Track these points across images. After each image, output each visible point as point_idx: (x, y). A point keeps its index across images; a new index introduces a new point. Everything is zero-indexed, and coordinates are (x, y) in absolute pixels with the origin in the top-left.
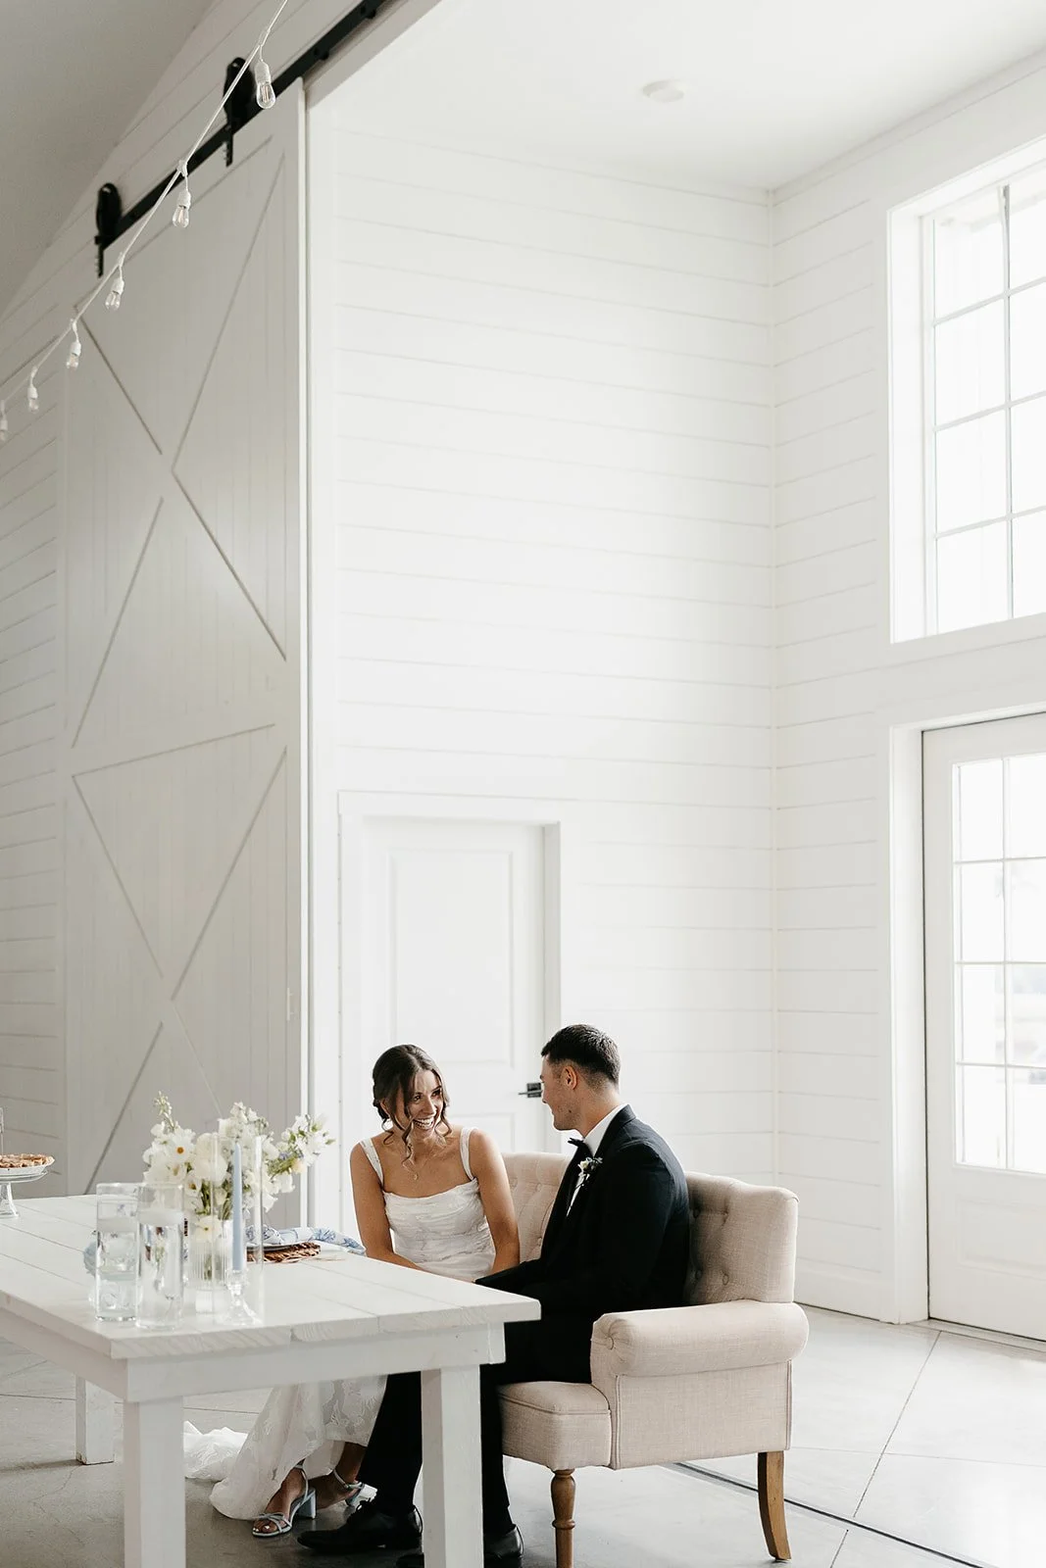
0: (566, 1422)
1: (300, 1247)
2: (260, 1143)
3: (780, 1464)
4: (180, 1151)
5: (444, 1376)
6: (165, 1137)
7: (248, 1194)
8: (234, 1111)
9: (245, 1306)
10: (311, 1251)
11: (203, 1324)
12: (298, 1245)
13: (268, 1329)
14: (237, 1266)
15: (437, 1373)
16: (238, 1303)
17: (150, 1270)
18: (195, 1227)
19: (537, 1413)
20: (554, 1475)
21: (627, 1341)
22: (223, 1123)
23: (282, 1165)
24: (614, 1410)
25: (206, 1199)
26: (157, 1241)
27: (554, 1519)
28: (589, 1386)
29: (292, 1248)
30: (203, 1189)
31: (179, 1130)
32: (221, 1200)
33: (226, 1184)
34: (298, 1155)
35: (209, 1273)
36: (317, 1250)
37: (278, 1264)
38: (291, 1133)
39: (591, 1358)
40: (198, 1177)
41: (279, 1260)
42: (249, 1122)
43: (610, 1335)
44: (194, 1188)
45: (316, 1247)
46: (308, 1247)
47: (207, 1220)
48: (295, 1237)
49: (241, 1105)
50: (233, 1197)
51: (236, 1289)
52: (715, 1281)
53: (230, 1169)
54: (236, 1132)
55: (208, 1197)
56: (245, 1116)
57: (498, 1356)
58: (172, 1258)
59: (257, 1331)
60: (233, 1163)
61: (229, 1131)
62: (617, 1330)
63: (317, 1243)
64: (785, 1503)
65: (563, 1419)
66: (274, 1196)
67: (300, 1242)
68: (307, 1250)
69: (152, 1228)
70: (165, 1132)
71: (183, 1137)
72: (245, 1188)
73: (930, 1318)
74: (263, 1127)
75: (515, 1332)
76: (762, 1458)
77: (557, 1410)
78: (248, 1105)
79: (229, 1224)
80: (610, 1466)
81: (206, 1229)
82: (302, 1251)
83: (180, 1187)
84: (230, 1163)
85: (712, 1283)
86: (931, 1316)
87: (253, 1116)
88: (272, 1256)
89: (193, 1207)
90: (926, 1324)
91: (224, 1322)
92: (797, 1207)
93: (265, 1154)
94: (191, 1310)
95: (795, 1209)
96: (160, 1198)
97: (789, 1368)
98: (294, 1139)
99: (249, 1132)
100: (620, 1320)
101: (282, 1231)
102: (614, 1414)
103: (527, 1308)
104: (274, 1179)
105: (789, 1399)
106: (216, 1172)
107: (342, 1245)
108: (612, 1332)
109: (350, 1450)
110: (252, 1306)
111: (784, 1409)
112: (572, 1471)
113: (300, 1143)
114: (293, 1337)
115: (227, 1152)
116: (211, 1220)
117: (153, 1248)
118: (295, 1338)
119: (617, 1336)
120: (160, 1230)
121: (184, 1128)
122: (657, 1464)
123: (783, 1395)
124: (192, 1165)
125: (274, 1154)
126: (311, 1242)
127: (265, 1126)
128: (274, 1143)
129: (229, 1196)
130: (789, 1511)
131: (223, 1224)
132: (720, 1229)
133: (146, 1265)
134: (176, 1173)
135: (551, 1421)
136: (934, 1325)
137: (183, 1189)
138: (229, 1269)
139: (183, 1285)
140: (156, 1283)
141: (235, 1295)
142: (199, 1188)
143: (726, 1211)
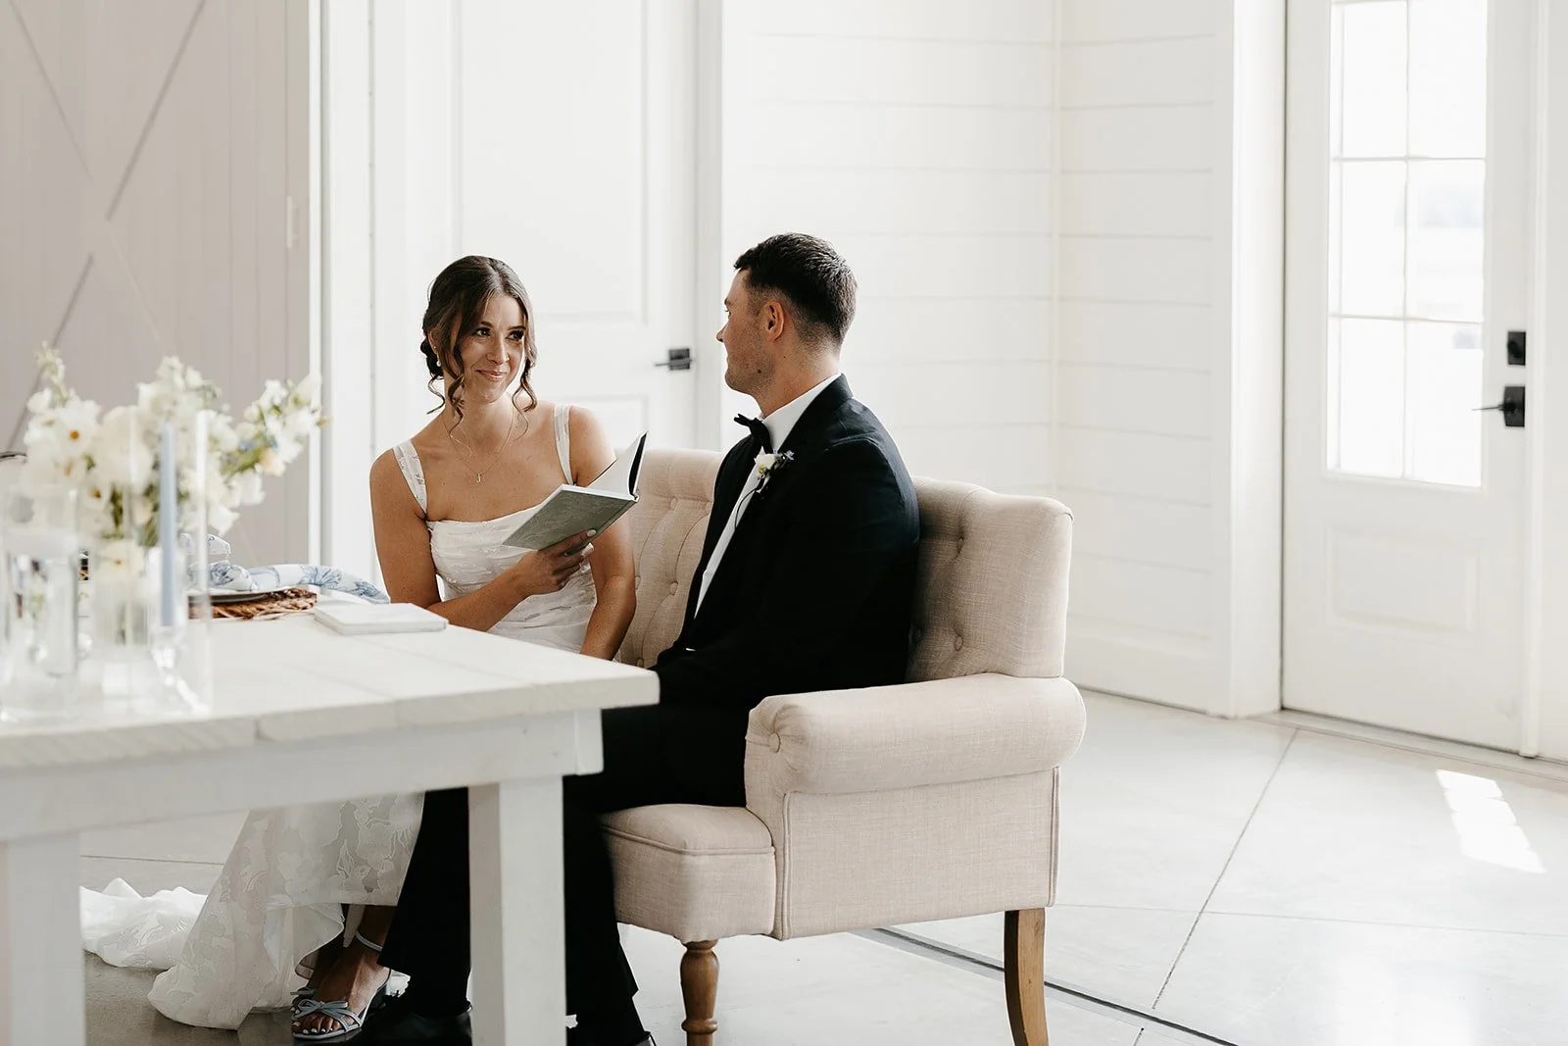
0: (703, 867)
1: (283, 595)
2: (204, 422)
3: (1039, 927)
4: (75, 435)
5: (505, 795)
6: (50, 415)
7: (186, 505)
8: (162, 371)
9: (182, 686)
10: (302, 602)
11: (114, 715)
12: (281, 593)
13: (220, 722)
14: (167, 619)
15: (493, 789)
16: (169, 681)
17: (24, 633)
18: (99, 559)
19: (659, 853)
20: (685, 949)
21: (801, 739)
22: (147, 391)
23: (244, 460)
24: (780, 847)
25: (117, 515)
26: (33, 586)
27: (685, 1018)
28: (742, 809)
29: (269, 597)
30: (115, 498)
31: (75, 402)
32: (141, 514)
33: (151, 491)
34: (270, 443)
35: (123, 634)
36: (311, 600)
37: (247, 623)
38: (259, 407)
39: (745, 766)
40: (104, 481)
41: (248, 616)
42: (188, 389)
43: (774, 729)
44: (98, 495)
45: (311, 595)
46: (298, 596)
47: (118, 548)
48: (275, 578)
49: (175, 361)
50: (162, 508)
51: (164, 657)
52: (942, 644)
53: (156, 466)
54: (166, 407)
55: (121, 511)
56: (180, 377)
57: (590, 760)
58: (58, 614)
59: (202, 726)
60: (162, 459)
61: (156, 405)
62: (786, 722)
63: (313, 589)
64: (1046, 987)
65: (702, 861)
66: (233, 510)
67: (285, 588)
68: (295, 601)
69: (24, 563)
70: (52, 405)
71: (81, 413)
72: (182, 497)
73: (1283, 708)
74: (209, 397)
75: (617, 724)
76: (1012, 919)
77: (690, 847)
78: (187, 362)
79: (155, 554)
80: (773, 935)
81: (118, 562)
82: (286, 602)
83: (73, 493)
84: (156, 456)
85: (938, 649)
86: (1288, 703)
87: (195, 378)
88: (238, 609)
89: (98, 528)
90: (1277, 718)
91: (147, 711)
92: (1071, 527)
93: (214, 441)
94: (96, 694)
95: (1067, 534)
96: (41, 513)
97: (1055, 780)
98: (262, 417)
99: (188, 404)
100: (790, 707)
101: (253, 570)
102: (781, 853)
103: (640, 687)
104: (234, 483)
105: (1053, 827)
106: (134, 472)
107: (351, 592)
108: (777, 725)
109: (370, 918)
110: (192, 686)
111: (1046, 844)
112: (714, 943)
113: (273, 425)
114: (259, 735)
115: (152, 438)
116: (128, 548)
117: (26, 595)
118: (260, 734)
119: (787, 731)
120: (36, 566)
121: (84, 398)
122: (848, 930)
123: (1045, 820)
124: (97, 459)
125: (231, 441)
126: (300, 588)
127: (214, 396)
128: (233, 426)
129: (156, 508)
130: (1052, 1002)
131: (146, 554)
132: (951, 564)
133: (16, 625)
134: (68, 470)
135: (680, 866)
136: (1293, 719)
137: (79, 499)
138: (155, 626)
139: (78, 654)
140: (33, 652)
141: (165, 668)
142: (106, 495)
143: (961, 535)
